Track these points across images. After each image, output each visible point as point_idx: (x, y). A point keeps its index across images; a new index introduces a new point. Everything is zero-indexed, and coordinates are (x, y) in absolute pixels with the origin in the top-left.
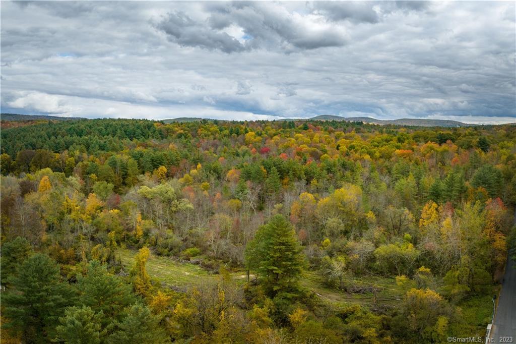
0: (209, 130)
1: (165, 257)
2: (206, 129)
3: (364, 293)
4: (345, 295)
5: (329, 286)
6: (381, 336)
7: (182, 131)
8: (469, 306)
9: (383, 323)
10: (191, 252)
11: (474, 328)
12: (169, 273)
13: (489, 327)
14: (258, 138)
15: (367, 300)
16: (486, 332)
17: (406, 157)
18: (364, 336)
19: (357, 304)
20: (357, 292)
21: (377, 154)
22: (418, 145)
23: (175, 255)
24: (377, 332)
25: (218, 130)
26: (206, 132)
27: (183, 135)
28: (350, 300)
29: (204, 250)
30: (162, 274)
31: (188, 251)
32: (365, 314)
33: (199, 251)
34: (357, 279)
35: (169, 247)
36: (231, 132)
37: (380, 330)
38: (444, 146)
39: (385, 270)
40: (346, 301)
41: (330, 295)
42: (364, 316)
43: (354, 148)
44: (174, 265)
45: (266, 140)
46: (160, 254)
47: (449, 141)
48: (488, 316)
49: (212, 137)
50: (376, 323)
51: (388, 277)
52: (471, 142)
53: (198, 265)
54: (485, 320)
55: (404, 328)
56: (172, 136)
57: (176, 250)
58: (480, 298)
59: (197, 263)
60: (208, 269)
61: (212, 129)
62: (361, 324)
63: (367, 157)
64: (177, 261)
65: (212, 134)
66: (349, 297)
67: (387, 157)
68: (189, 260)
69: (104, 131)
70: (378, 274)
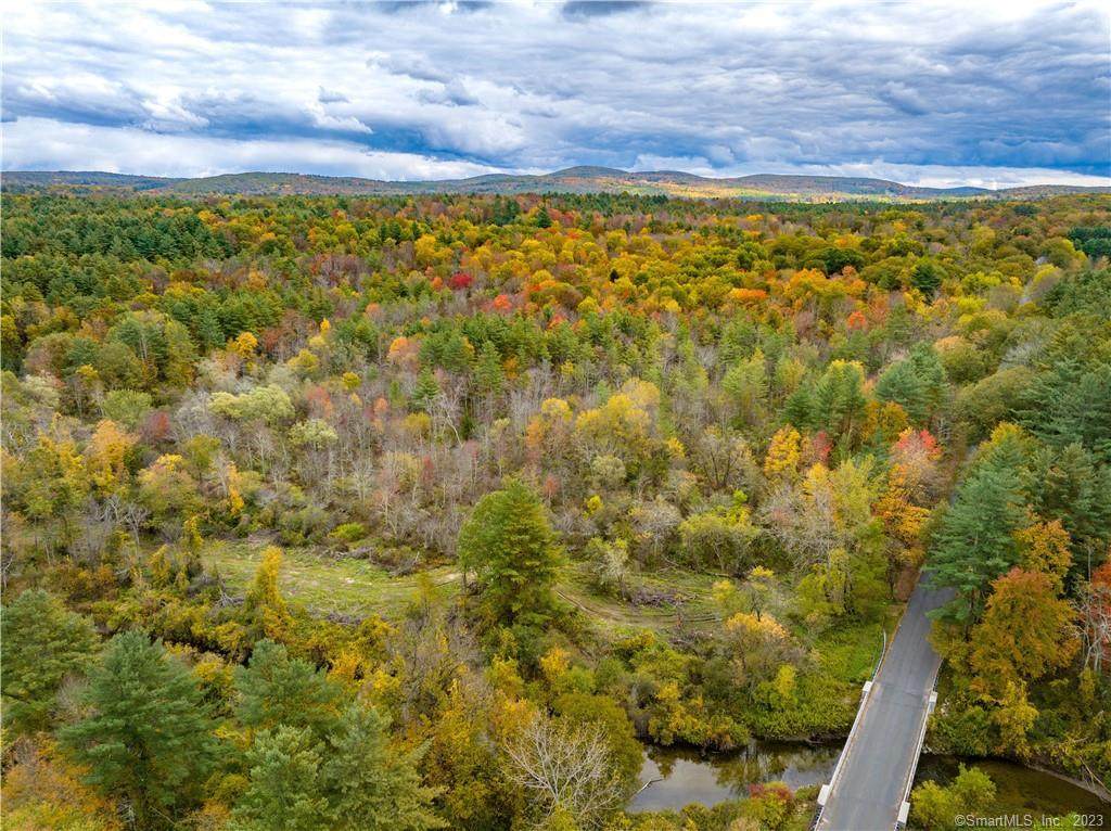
0: (332, 232)
1: (300, 550)
2: (325, 227)
3: (661, 606)
4: (628, 609)
5: (601, 590)
6: (688, 695)
7: (271, 236)
8: (841, 641)
9: (691, 671)
10: (347, 532)
11: (843, 685)
12: (315, 583)
13: (867, 686)
14: (444, 251)
15: (666, 619)
16: (861, 696)
17: (751, 306)
18: (659, 696)
19: (648, 629)
20: (649, 603)
21: (693, 297)
22: (779, 277)
23: (320, 542)
24: (680, 687)
25: (354, 230)
26: (328, 238)
27: (276, 244)
28: (637, 619)
29: (373, 527)
30: (303, 589)
31: (342, 530)
32: (662, 650)
33: (362, 530)
34: (649, 576)
35: (304, 527)
36: (383, 234)
37: (686, 684)
38: (835, 282)
39: (698, 559)
40: (631, 622)
41: (602, 610)
42: (660, 655)
43: (646, 281)
44: (320, 564)
45: (461, 253)
46: (287, 545)
47: (848, 269)
48: (870, 666)
49: (341, 248)
50: (679, 670)
51: (702, 572)
52: (897, 272)
53: (366, 561)
54: (863, 673)
55: (723, 683)
56: (249, 246)
57: (319, 533)
58: (862, 627)
59: (365, 556)
60: (388, 567)
61: (339, 228)
62: (654, 671)
63: (673, 305)
64: (324, 556)
65: (342, 241)
66: (634, 614)
67: (712, 303)
68: (347, 550)
69: (76, 240)
70: (684, 564)
